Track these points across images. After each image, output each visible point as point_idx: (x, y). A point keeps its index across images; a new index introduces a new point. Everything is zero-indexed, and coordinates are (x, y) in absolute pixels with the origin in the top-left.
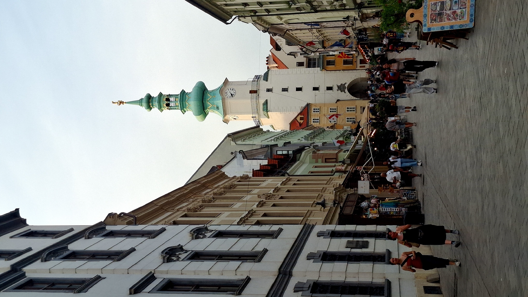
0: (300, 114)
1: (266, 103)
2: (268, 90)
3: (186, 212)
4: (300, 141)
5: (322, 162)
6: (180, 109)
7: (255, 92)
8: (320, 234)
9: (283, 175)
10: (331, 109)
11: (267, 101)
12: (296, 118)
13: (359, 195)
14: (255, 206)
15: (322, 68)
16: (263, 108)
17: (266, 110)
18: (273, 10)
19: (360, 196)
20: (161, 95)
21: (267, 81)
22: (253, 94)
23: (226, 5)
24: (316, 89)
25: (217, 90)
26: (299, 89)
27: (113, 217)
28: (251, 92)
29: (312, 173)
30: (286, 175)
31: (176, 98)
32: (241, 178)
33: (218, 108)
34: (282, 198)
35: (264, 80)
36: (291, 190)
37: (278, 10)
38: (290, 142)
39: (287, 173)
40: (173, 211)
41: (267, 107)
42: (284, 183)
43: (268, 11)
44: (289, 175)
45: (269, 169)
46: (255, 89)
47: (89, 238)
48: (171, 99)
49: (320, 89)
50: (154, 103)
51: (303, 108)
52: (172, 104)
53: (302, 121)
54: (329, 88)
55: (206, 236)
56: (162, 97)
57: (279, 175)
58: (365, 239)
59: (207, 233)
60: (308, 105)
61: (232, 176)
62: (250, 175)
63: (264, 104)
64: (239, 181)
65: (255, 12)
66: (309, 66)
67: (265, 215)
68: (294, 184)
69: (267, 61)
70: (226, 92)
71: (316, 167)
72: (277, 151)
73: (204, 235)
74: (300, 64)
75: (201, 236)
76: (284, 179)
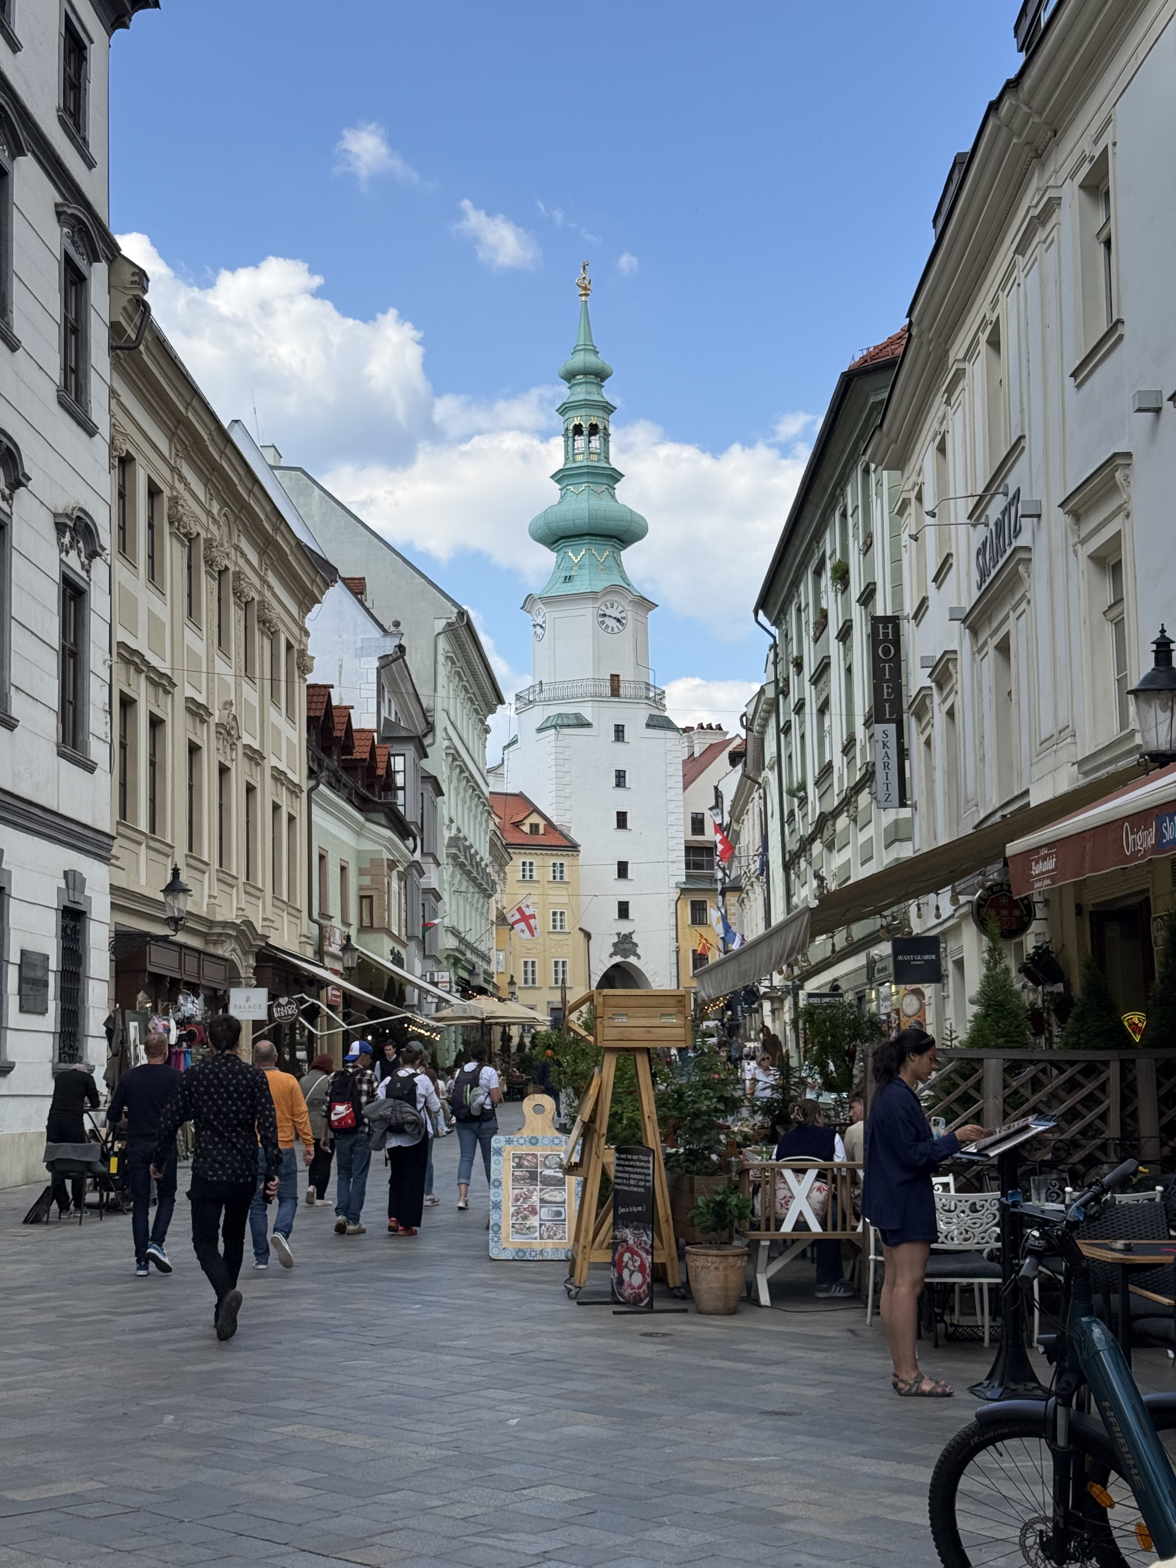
0: (550, 824)
1: (582, 724)
2: (619, 732)
3: (167, 492)
4: (447, 822)
5: (361, 888)
6: (568, 466)
7: (615, 692)
8: (73, 879)
9: (311, 773)
10: (562, 914)
11: (589, 725)
12: (536, 810)
13: (226, 992)
14: (190, 692)
15: (683, 886)
16: (567, 716)
17: (560, 722)
18: (788, 744)
19: (222, 993)
20: (608, 409)
21: (648, 726)
22: (608, 684)
23: (799, 610)
24: (623, 869)
25: (624, 577)
26: (622, 820)
27: (133, 282)
28: (615, 679)
29: (322, 858)
30: (312, 783)
31: (599, 454)
32: (302, 653)
33: (568, 579)
34: (223, 770)
35: (651, 717)
36: (256, 795)
37: (790, 757)
38: (442, 794)
39: (317, 786)
40: (173, 455)
41: (569, 726)
42: (279, 776)
43: (786, 729)
44: (311, 790)
45: (337, 734)
46: (622, 691)
47: (59, 214)
48: (596, 442)
49: (623, 883)
50: (584, 387)
51: (566, 832)
52: (580, 442)
53: (526, 828)
54: (623, 910)
55: (67, 553)
56: (600, 413)
57: (313, 761)
58: (53, 1006)
59: (79, 556)
60: (573, 847)
61: (308, 624)
62: (312, 678)
63: (577, 716)
64: (289, 647)
65: (785, 692)
66: (690, 849)
67: (156, 723)
68: (276, 807)
69: (710, 727)
70: (615, 605)
71: (343, 869)
72: (403, 755)
73: (71, 547)
74: (698, 824)
75: (67, 540)
76: (299, 775)
